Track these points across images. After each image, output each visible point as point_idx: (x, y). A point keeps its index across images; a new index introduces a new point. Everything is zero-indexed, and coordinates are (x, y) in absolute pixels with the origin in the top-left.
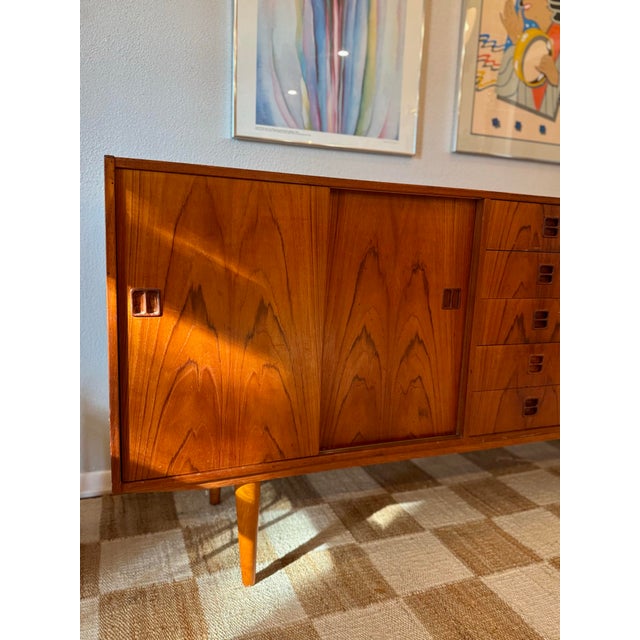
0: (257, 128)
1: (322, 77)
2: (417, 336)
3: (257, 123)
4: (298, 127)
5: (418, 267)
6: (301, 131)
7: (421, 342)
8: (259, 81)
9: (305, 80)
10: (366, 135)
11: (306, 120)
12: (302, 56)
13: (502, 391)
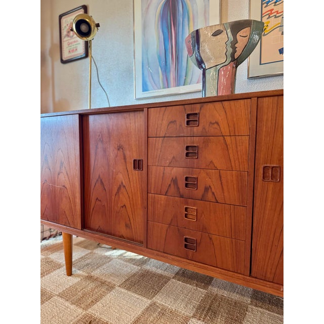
0: (143, 94)
1: (168, 63)
2: (122, 183)
3: (143, 91)
4: (159, 89)
5: (120, 147)
6: (160, 90)
7: (124, 186)
8: (143, 74)
9: (160, 67)
10: (190, 84)
11: (161, 85)
12: (159, 57)
13: (168, 226)
